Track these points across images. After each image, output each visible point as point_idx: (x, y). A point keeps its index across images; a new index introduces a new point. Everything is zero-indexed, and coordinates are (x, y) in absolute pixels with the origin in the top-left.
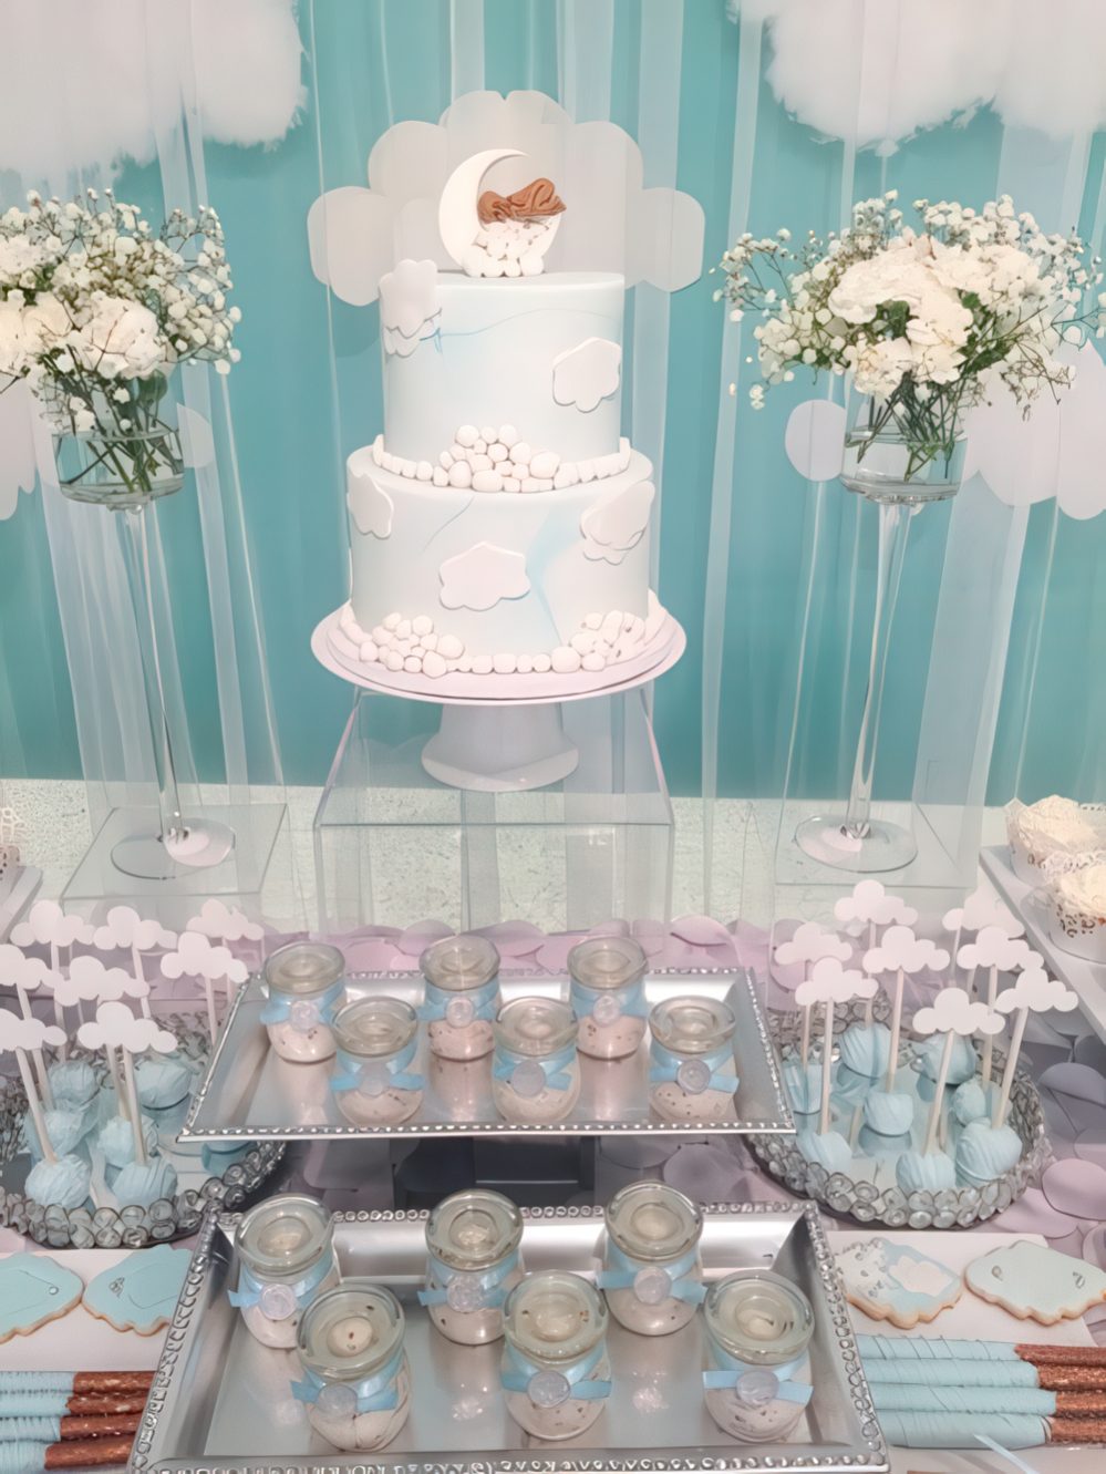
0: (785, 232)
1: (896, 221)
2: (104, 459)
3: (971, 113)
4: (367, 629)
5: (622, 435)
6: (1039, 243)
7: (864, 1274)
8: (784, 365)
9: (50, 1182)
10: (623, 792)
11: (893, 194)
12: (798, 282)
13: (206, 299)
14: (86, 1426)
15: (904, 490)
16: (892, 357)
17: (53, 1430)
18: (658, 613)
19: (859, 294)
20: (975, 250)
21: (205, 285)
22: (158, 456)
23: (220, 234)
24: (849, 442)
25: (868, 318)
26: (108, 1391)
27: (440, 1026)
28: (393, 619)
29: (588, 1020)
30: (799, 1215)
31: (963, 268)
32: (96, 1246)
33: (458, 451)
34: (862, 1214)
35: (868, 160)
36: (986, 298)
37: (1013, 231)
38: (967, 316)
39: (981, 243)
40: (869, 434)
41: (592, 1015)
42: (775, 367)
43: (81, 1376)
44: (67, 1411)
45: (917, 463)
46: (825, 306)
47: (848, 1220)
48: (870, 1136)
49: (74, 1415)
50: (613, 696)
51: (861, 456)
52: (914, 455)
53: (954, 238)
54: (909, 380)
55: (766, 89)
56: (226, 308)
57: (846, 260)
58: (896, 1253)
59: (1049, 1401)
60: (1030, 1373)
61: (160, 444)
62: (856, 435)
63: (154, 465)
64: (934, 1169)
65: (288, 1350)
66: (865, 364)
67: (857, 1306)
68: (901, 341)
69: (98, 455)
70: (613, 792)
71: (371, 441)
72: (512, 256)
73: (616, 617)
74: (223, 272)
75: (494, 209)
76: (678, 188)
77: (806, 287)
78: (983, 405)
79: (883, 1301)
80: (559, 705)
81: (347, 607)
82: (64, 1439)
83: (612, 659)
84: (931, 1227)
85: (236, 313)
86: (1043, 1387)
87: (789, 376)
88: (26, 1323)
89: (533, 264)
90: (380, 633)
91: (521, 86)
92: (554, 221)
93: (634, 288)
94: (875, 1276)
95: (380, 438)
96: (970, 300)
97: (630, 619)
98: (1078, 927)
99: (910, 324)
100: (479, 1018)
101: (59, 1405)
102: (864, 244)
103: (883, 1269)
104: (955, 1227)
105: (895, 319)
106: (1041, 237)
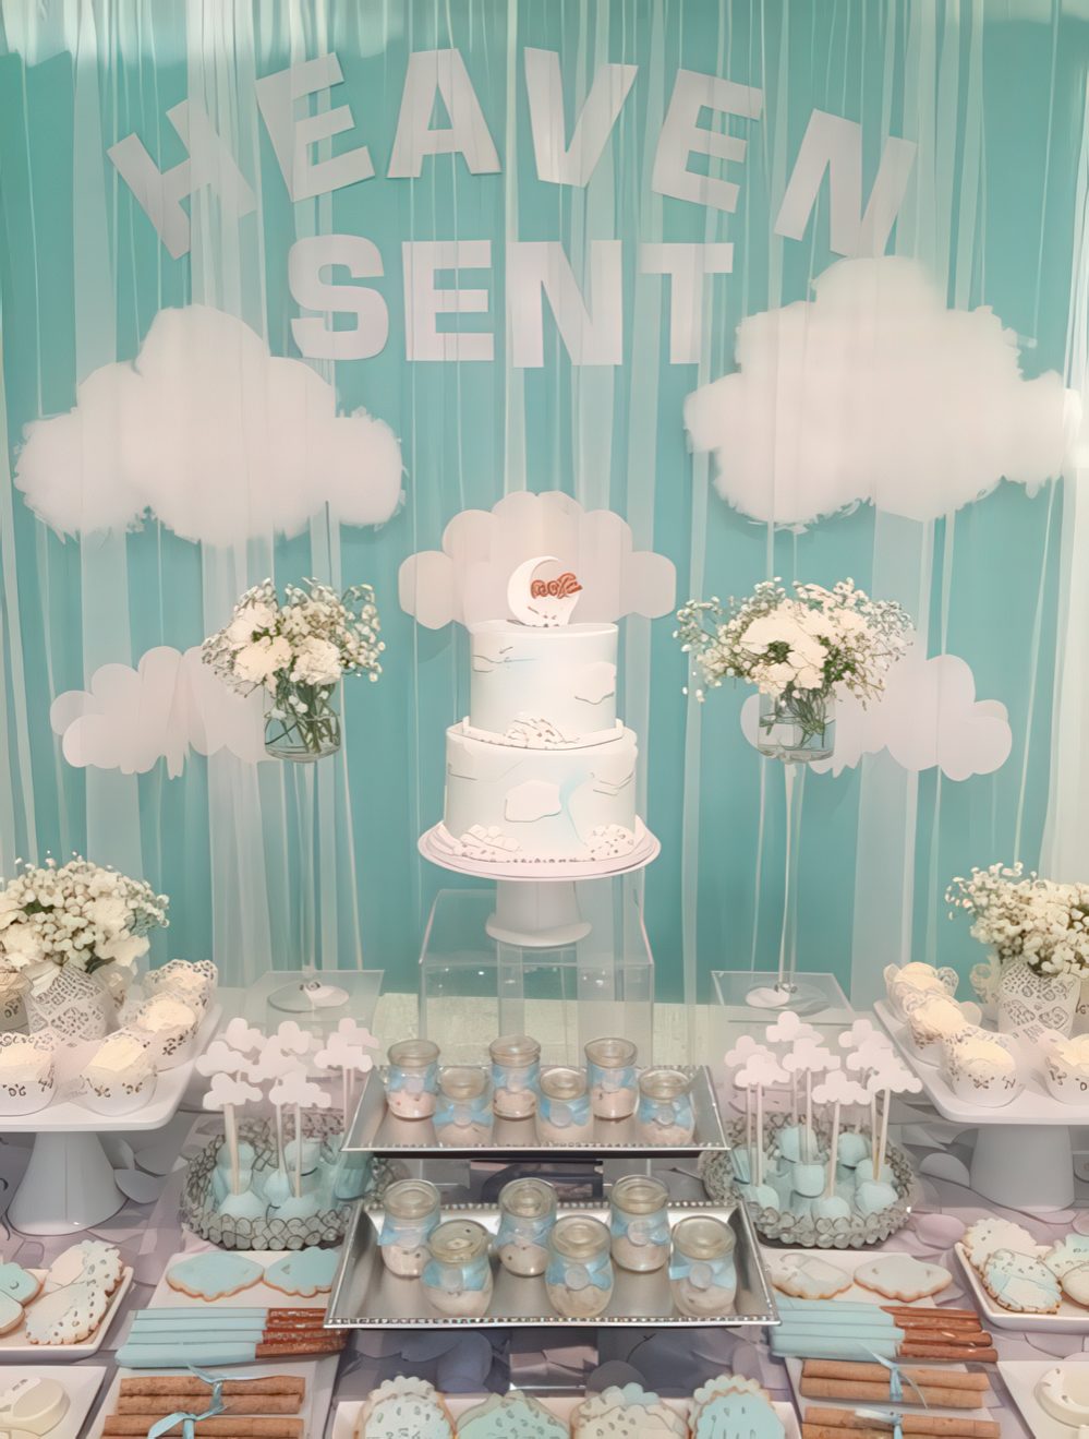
0: (716, 599)
1: (781, 593)
2: (290, 733)
3: (856, 506)
4: (456, 835)
5: (618, 717)
6: (867, 608)
7: (785, 1269)
8: (717, 677)
9: (238, 1205)
10: (623, 1000)
11: (778, 579)
12: (722, 630)
13: (367, 639)
14: (280, 1335)
15: (798, 753)
16: (779, 674)
17: (260, 1337)
18: (641, 829)
19: (759, 636)
20: (827, 613)
21: (366, 631)
22: (324, 731)
23: (373, 601)
24: (763, 723)
25: (765, 651)
26: (294, 1318)
27: (501, 1093)
28: (474, 829)
29: (599, 1091)
30: (734, 1209)
31: (820, 623)
32: (269, 1249)
33: (519, 727)
34: (786, 1238)
35: (784, 536)
36: (834, 641)
37: (851, 602)
38: (824, 651)
39: (830, 609)
40: (773, 718)
41: (601, 1086)
42: (710, 677)
43: (271, 1310)
44: (265, 1329)
45: (807, 737)
46: (738, 643)
47: (776, 1243)
48: (797, 1198)
49: (270, 1330)
50: (613, 877)
51: (768, 732)
52: (806, 732)
53: (816, 605)
54: (790, 687)
55: (713, 492)
56: (376, 645)
57: (751, 616)
58: (808, 1259)
59: (901, 1334)
60: (890, 1318)
61: (326, 723)
62: (766, 718)
63: (322, 736)
64: (835, 1207)
65: (411, 1278)
66: (763, 677)
67: (779, 1289)
68: (784, 664)
69: (285, 727)
70: (616, 999)
71: (459, 721)
72: (550, 616)
73: (614, 827)
74: (375, 621)
75: (540, 589)
76: (654, 551)
77: (727, 633)
78: (836, 702)
79: (796, 1284)
80: (574, 882)
81: (441, 824)
82: (265, 1342)
83: (613, 855)
84: (833, 1248)
85: (382, 646)
86: (897, 1326)
87: (718, 684)
88: (229, 1289)
89: (563, 619)
90: (466, 838)
91: (549, 488)
92: (576, 596)
93: (625, 617)
94: (793, 1269)
95: (466, 720)
96: (825, 642)
97: (624, 831)
98: (924, 1040)
99: (789, 654)
100: (527, 1088)
101: (261, 1324)
102: (764, 606)
103: (798, 1267)
104: (850, 1247)
105: (779, 652)
106: (870, 604)
